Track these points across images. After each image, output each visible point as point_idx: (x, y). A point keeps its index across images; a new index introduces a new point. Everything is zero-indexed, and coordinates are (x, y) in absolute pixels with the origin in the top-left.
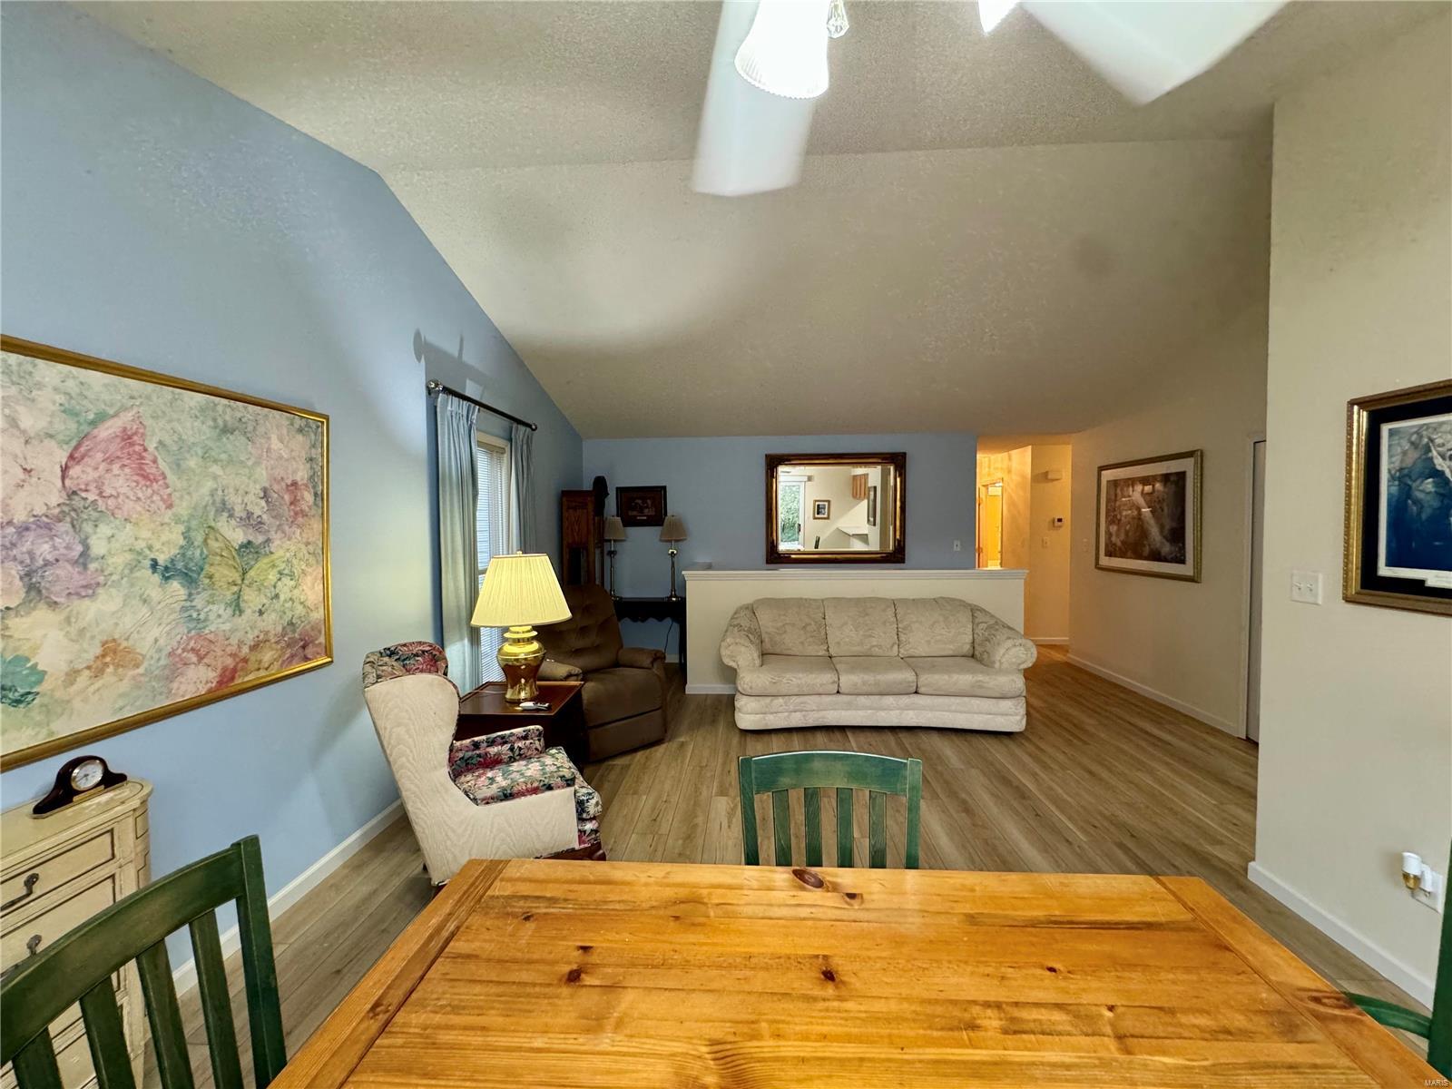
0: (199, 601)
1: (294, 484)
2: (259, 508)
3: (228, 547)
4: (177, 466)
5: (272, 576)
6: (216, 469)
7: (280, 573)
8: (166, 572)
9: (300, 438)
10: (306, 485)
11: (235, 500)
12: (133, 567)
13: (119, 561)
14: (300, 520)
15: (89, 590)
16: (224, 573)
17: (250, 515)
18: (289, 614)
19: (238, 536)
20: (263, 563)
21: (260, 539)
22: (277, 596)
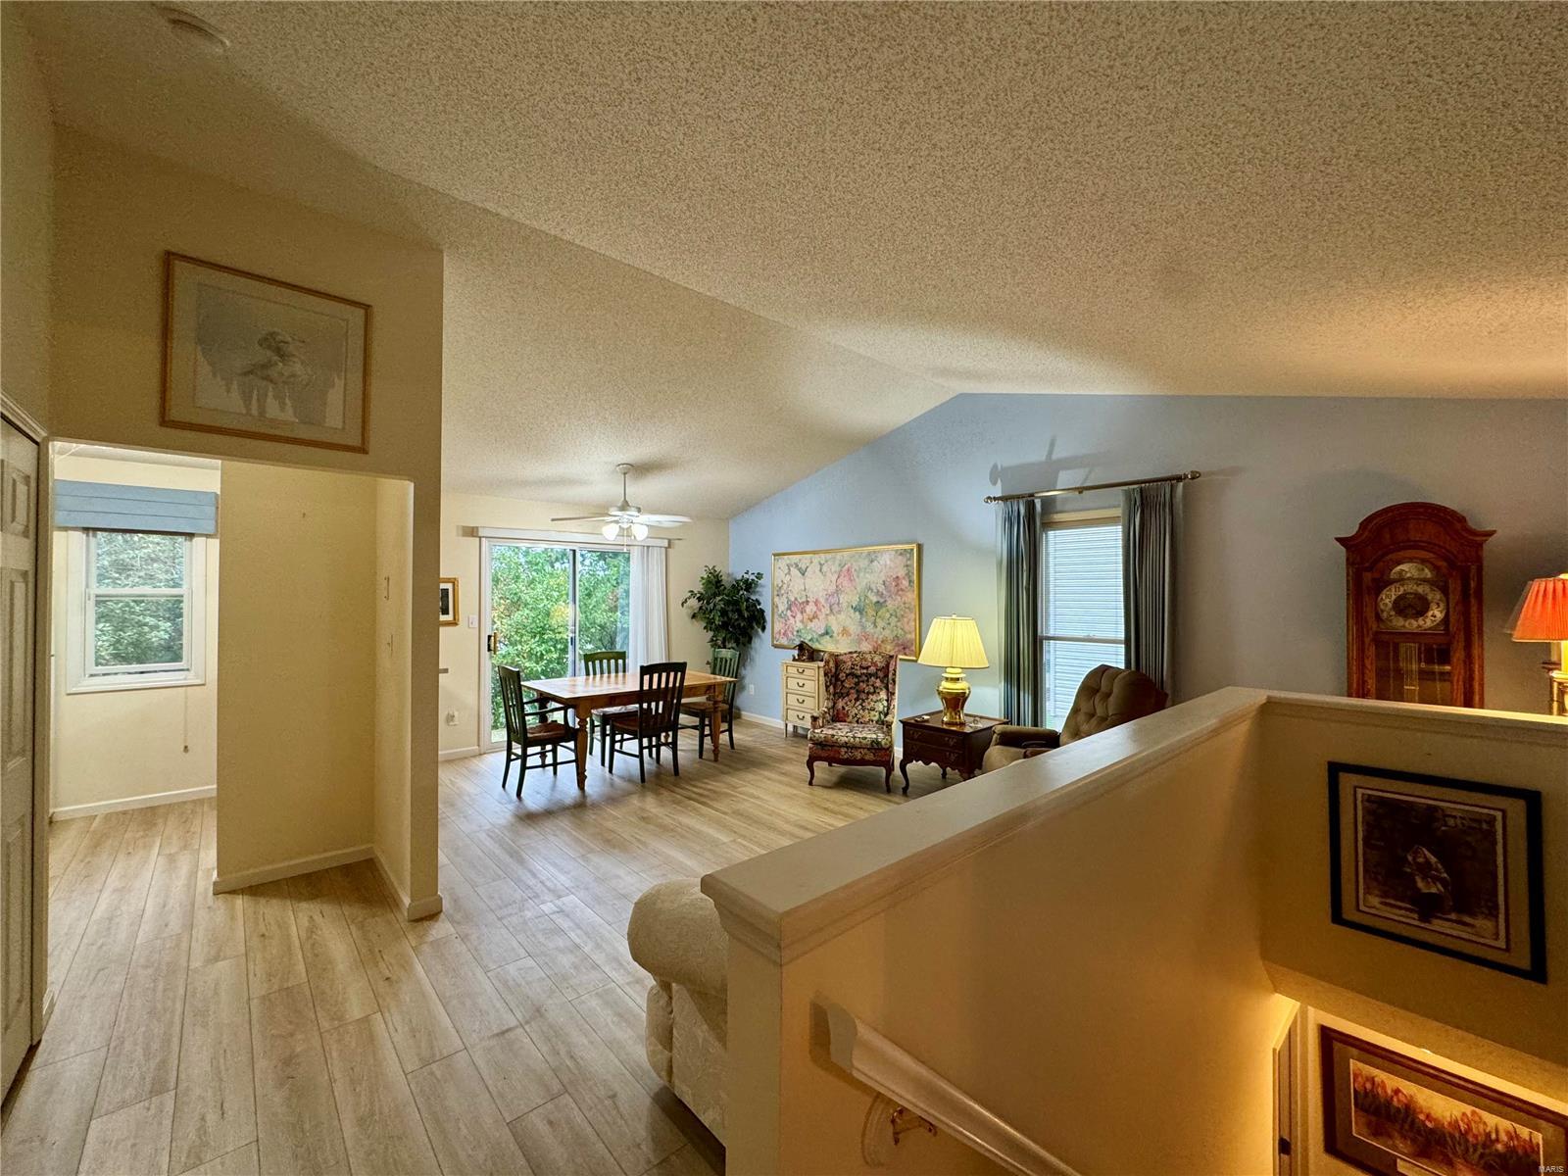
0: (864, 620)
1: (897, 577)
2: (882, 588)
3: (871, 601)
4: (858, 577)
5: (888, 615)
6: (867, 575)
7: (891, 615)
8: (855, 609)
9: (900, 557)
10: (904, 578)
11: (873, 586)
12: (848, 607)
13: (845, 605)
14: (900, 593)
15: (839, 612)
16: (871, 612)
17: (878, 591)
18: (895, 633)
19: (875, 599)
20: (884, 609)
21: (882, 600)
22: (889, 624)
